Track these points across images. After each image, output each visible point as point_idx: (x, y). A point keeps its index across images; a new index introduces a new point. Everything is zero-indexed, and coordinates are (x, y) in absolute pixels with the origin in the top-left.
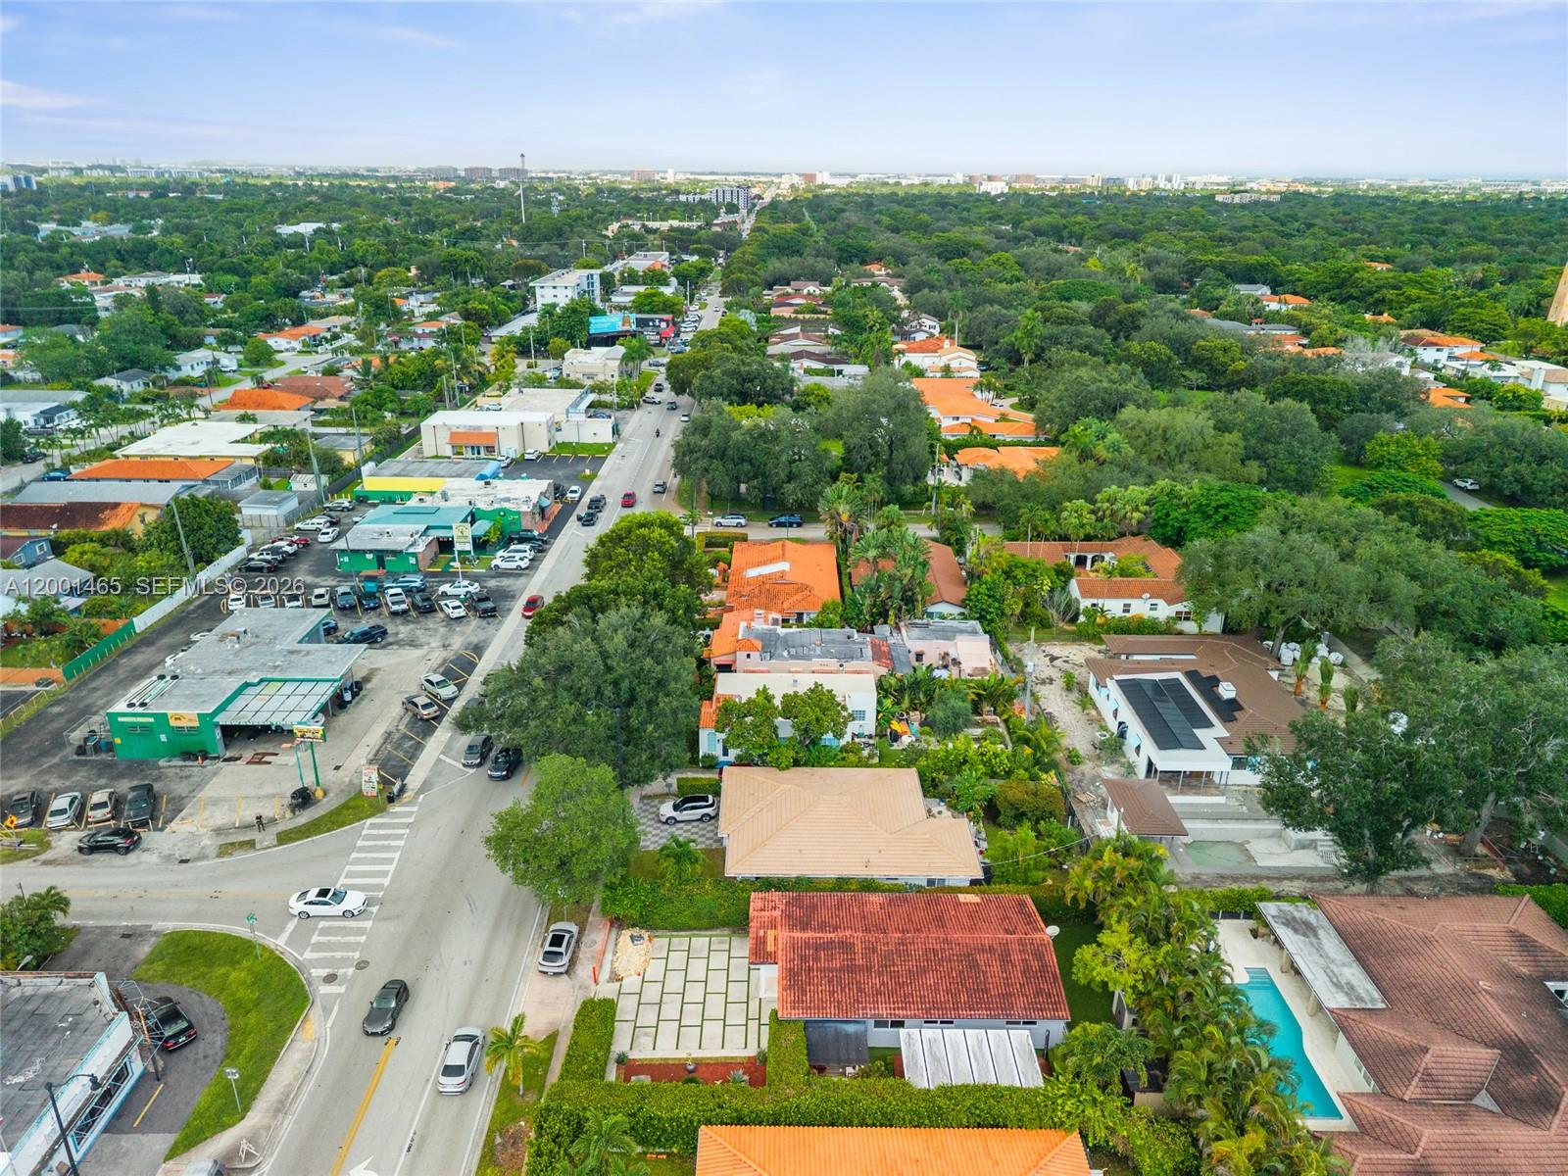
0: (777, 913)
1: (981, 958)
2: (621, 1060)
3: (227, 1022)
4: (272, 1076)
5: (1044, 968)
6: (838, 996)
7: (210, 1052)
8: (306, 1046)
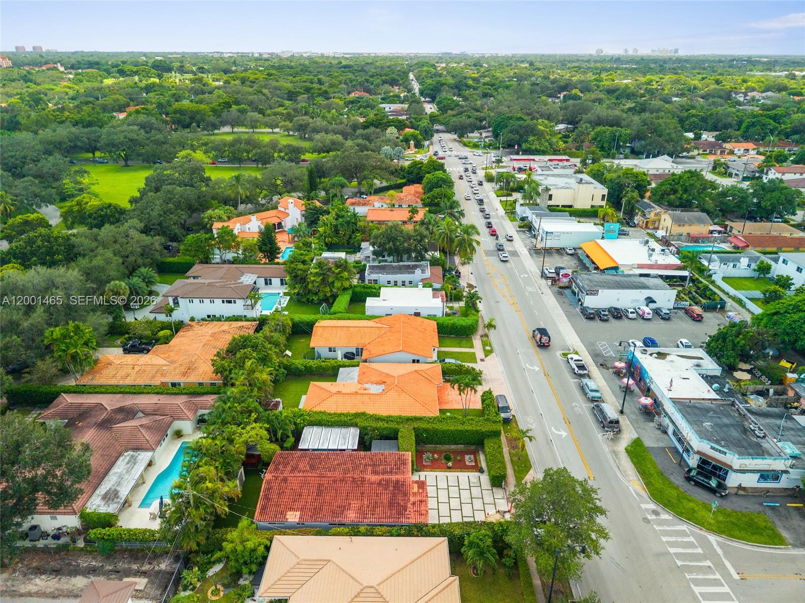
0: (412, 499)
2: (481, 471)
8: (631, 478)
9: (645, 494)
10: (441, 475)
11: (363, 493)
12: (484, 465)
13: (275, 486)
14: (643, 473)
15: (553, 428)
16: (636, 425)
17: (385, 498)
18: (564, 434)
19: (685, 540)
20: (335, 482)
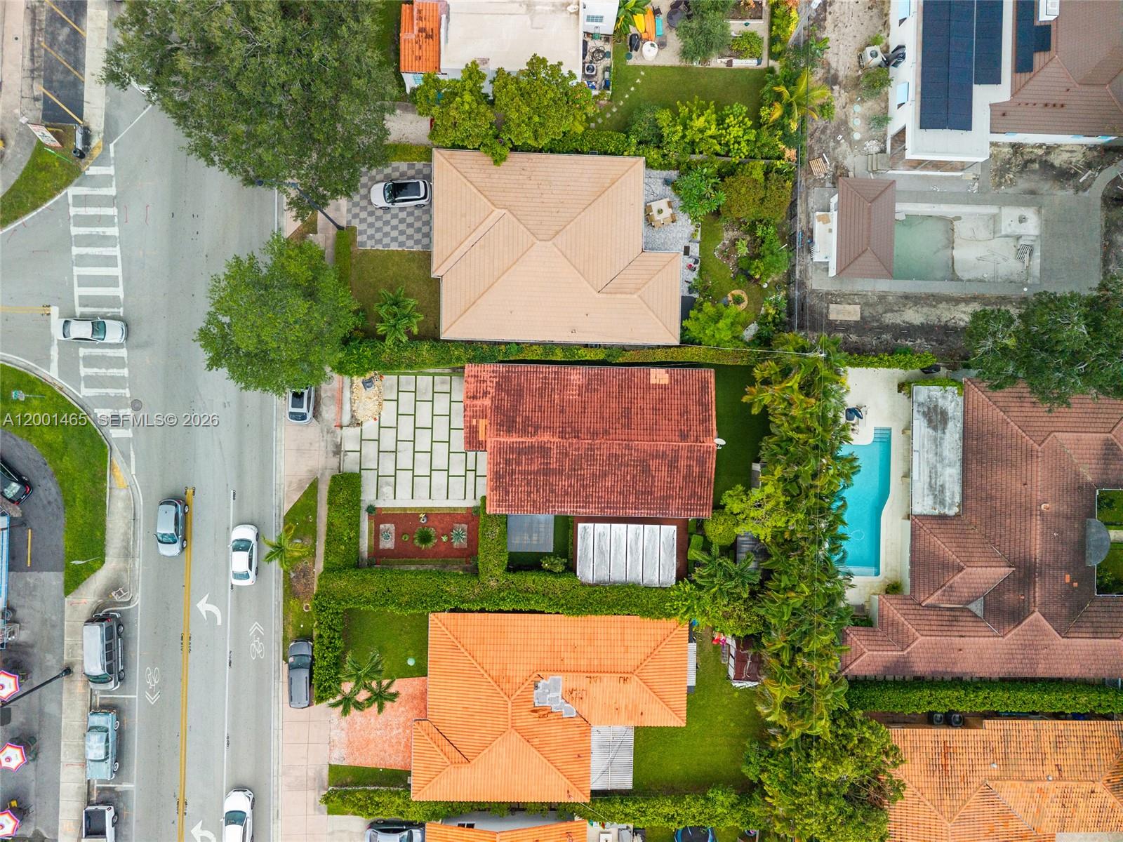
0: (487, 402)
1: (653, 464)
2: (371, 509)
3: (50, 468)
4: (109, 525)
5: (702, 474)
6: (534, 496)
7: (51, 499)
8: (123, 493)
9: (116, 459)
10: (440, 502)
11: (562, 411)
12: (365, 525)
13: (696, 427)
14: (97, 504)
15: (219, 622)
16: (56, 633)
17: (528, 404)
18: (203, 606)
19: (96, 370)
20: (606, 432)
